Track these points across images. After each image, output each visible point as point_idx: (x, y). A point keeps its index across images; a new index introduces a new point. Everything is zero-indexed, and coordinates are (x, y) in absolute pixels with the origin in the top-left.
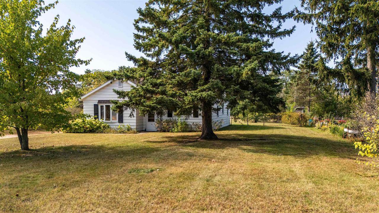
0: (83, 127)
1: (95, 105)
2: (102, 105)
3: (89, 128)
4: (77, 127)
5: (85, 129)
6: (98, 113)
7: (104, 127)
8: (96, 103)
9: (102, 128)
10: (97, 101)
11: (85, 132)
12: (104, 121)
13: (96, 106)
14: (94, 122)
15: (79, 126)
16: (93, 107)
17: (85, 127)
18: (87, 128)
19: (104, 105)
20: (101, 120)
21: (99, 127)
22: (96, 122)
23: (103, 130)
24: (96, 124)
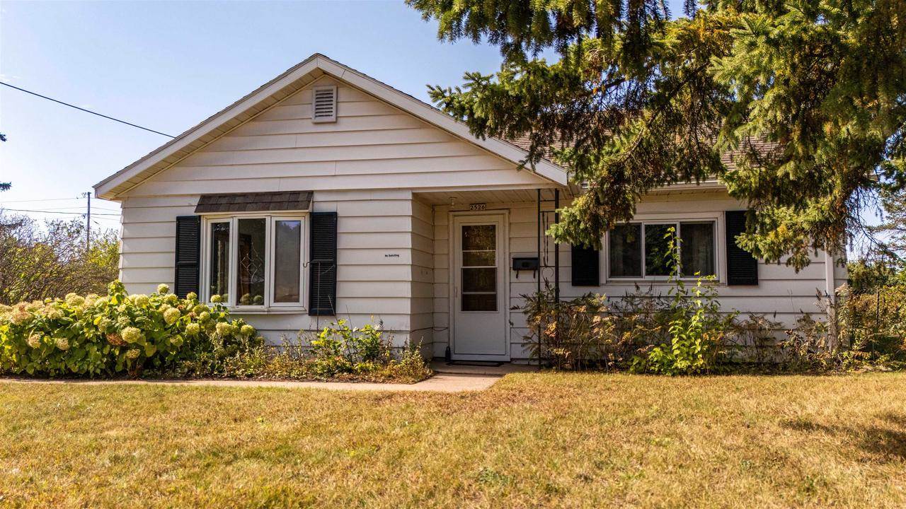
0: (102, 341)
1: (180, 220)
2: (220, 217)
3: (137, 346)
4: (61, 343)
5: (111, 355)
6: (197, 265)
7: (228, 339)
8: (191, 212)
9: (218, 347)
10: (196, 201)
11: (111, 371)
12: (231, 303)
13: (187, 229)
14: (169, 312)
15: (74, 336)
16: (172, 230)
17: (110, 338)
18: (125, 347)
19: (233, 219)
20: (210, 303)
21: (200, 341)
22: (184, 312)
23: (222, 358)
24: (183, 324)
